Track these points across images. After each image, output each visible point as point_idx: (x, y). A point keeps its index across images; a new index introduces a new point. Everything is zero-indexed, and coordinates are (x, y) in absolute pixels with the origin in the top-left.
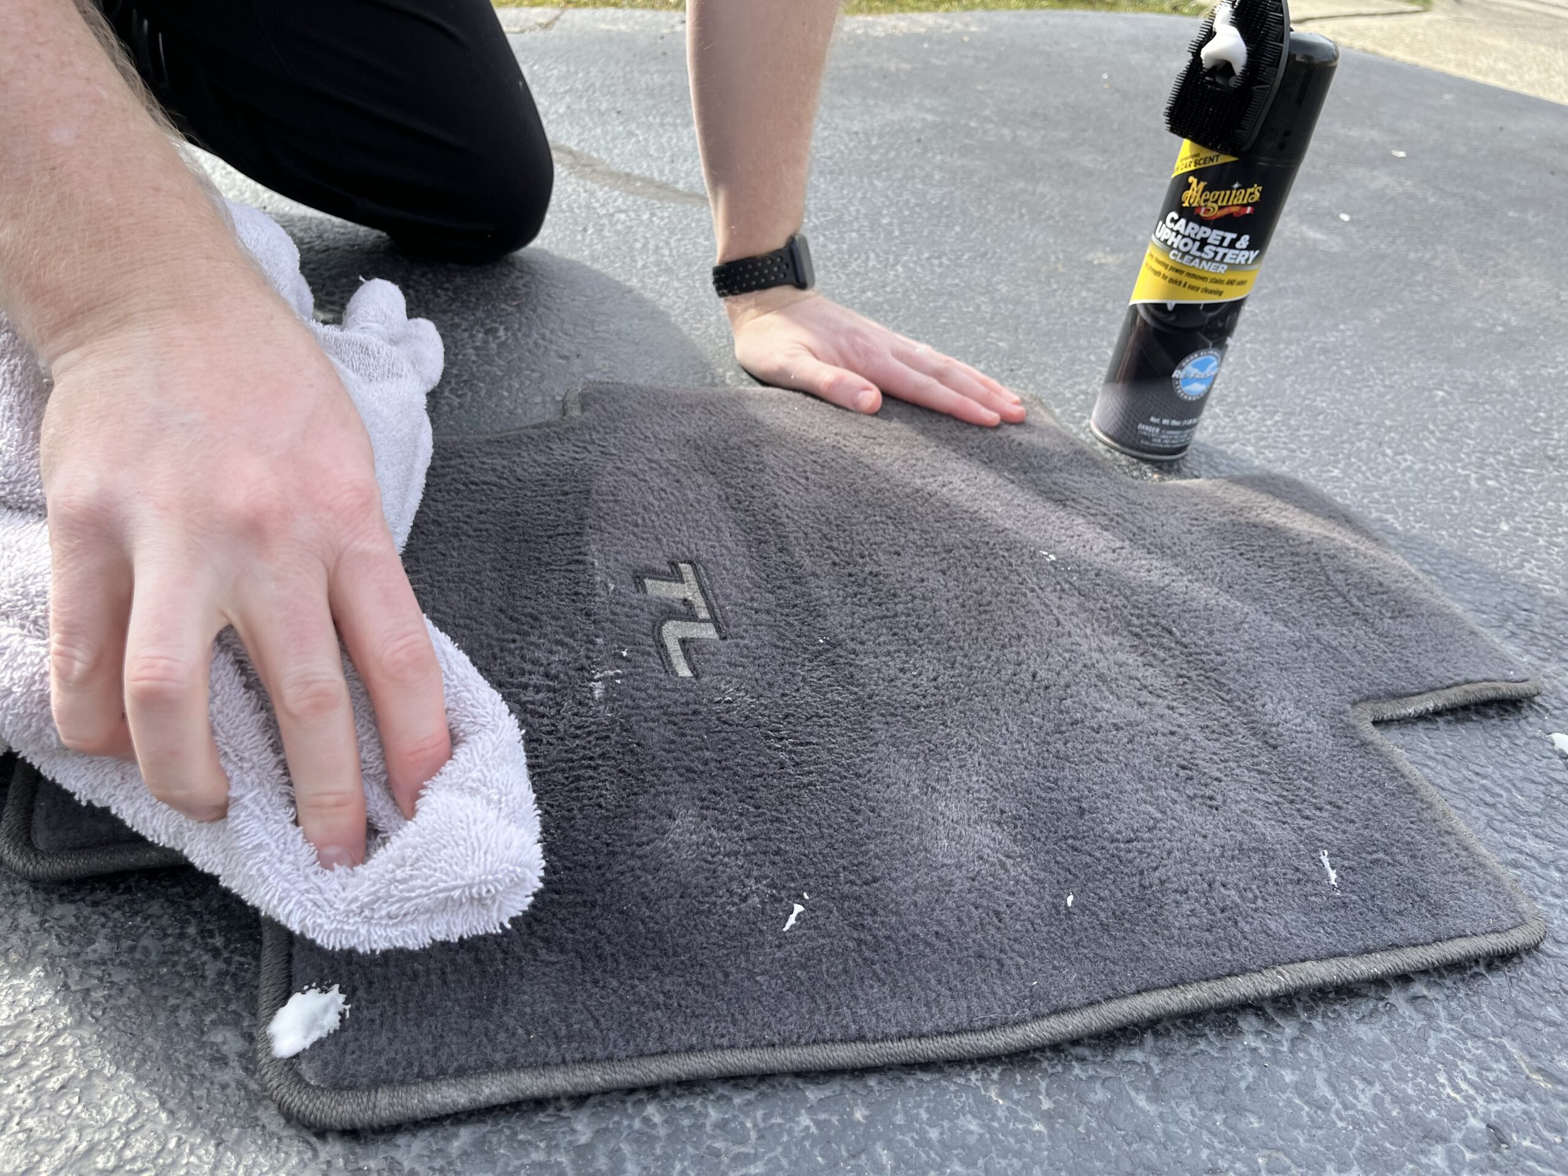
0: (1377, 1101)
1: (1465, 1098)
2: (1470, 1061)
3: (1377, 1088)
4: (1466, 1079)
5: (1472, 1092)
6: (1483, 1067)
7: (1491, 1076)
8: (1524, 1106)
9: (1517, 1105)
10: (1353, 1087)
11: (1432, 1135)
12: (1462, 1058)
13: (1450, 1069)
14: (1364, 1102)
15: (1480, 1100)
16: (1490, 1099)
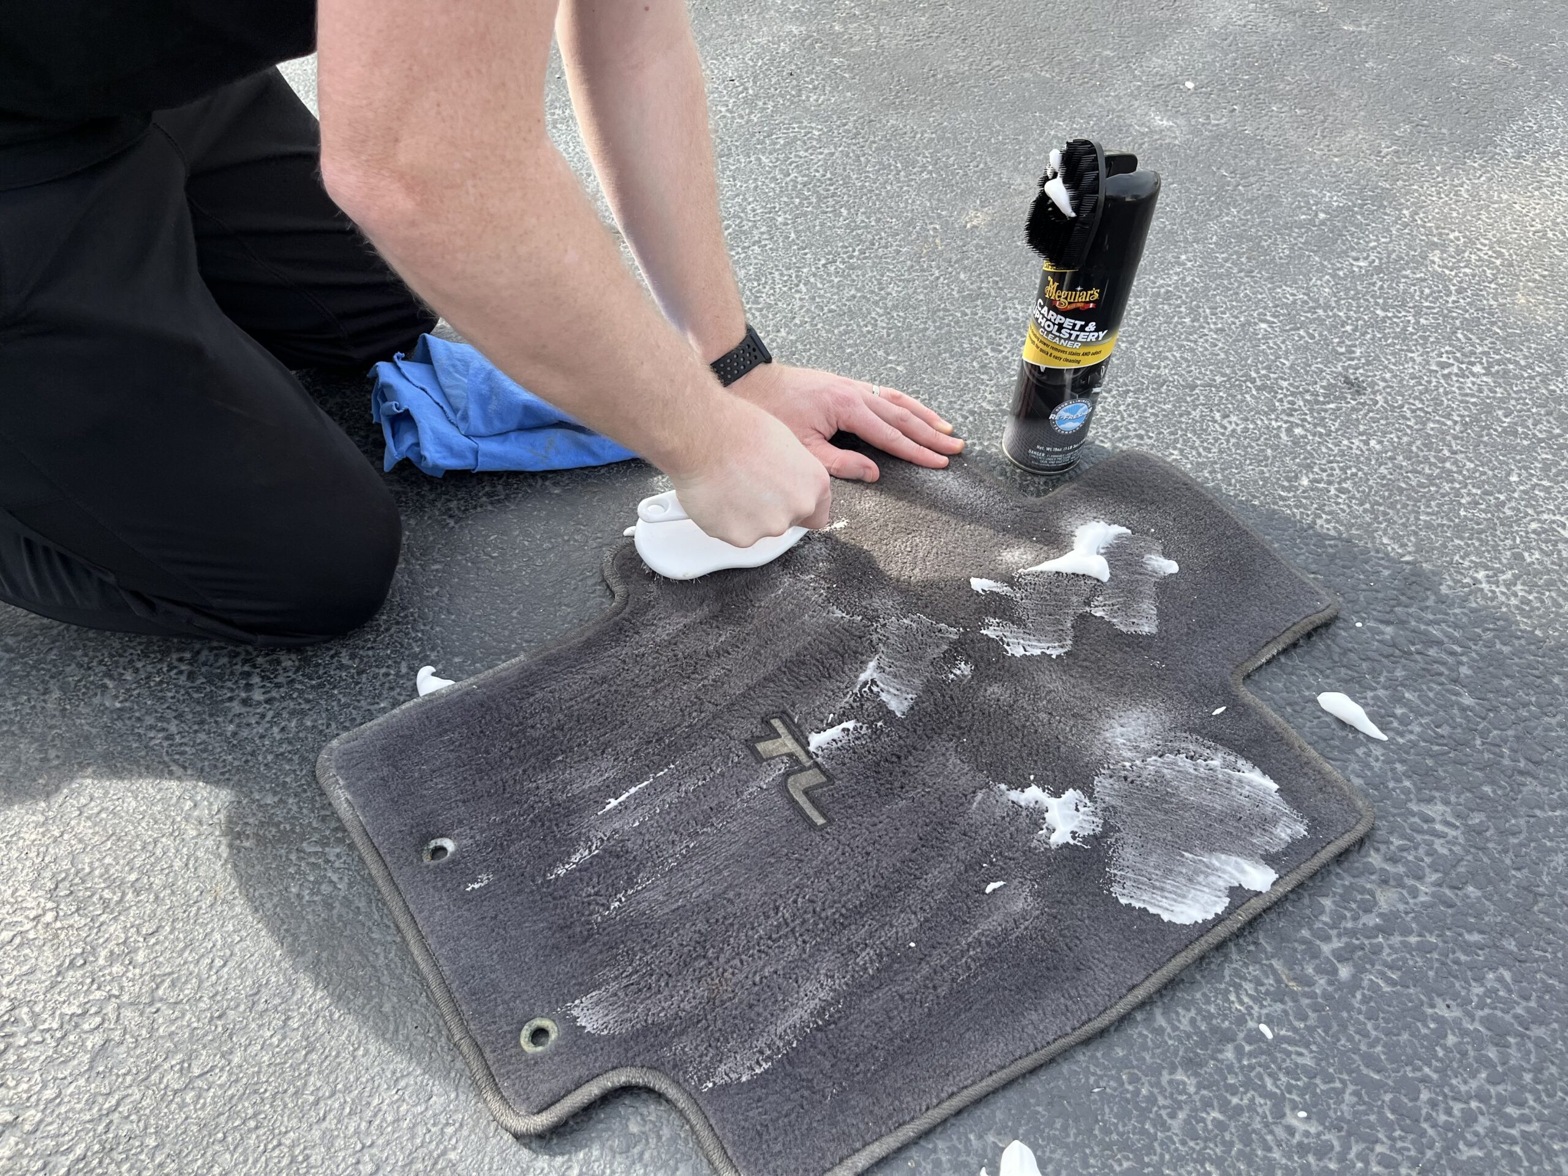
0: (1193, 1021)
1: (1246, 1008)
2: (1250, 981)
3: (1193, 1013)
4: (1248, 995)
5: (1251, 1003)
6: (1258, 983)
7: (1263, 989)
8: (1282, 1006)
9: (1279, 1006)
10: (1177, 1014)
11: (1227, 1037)
12: (1246, 979)
13: (1238, 987)
14: (1185, 1025)
15: (1256, 1008)
16: (1262, 1006)
